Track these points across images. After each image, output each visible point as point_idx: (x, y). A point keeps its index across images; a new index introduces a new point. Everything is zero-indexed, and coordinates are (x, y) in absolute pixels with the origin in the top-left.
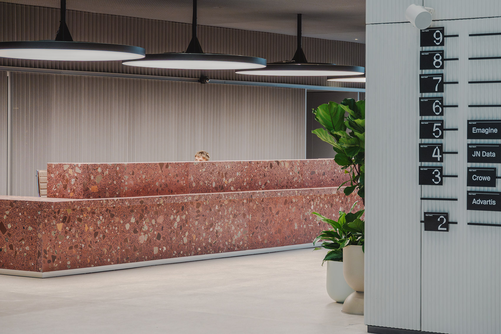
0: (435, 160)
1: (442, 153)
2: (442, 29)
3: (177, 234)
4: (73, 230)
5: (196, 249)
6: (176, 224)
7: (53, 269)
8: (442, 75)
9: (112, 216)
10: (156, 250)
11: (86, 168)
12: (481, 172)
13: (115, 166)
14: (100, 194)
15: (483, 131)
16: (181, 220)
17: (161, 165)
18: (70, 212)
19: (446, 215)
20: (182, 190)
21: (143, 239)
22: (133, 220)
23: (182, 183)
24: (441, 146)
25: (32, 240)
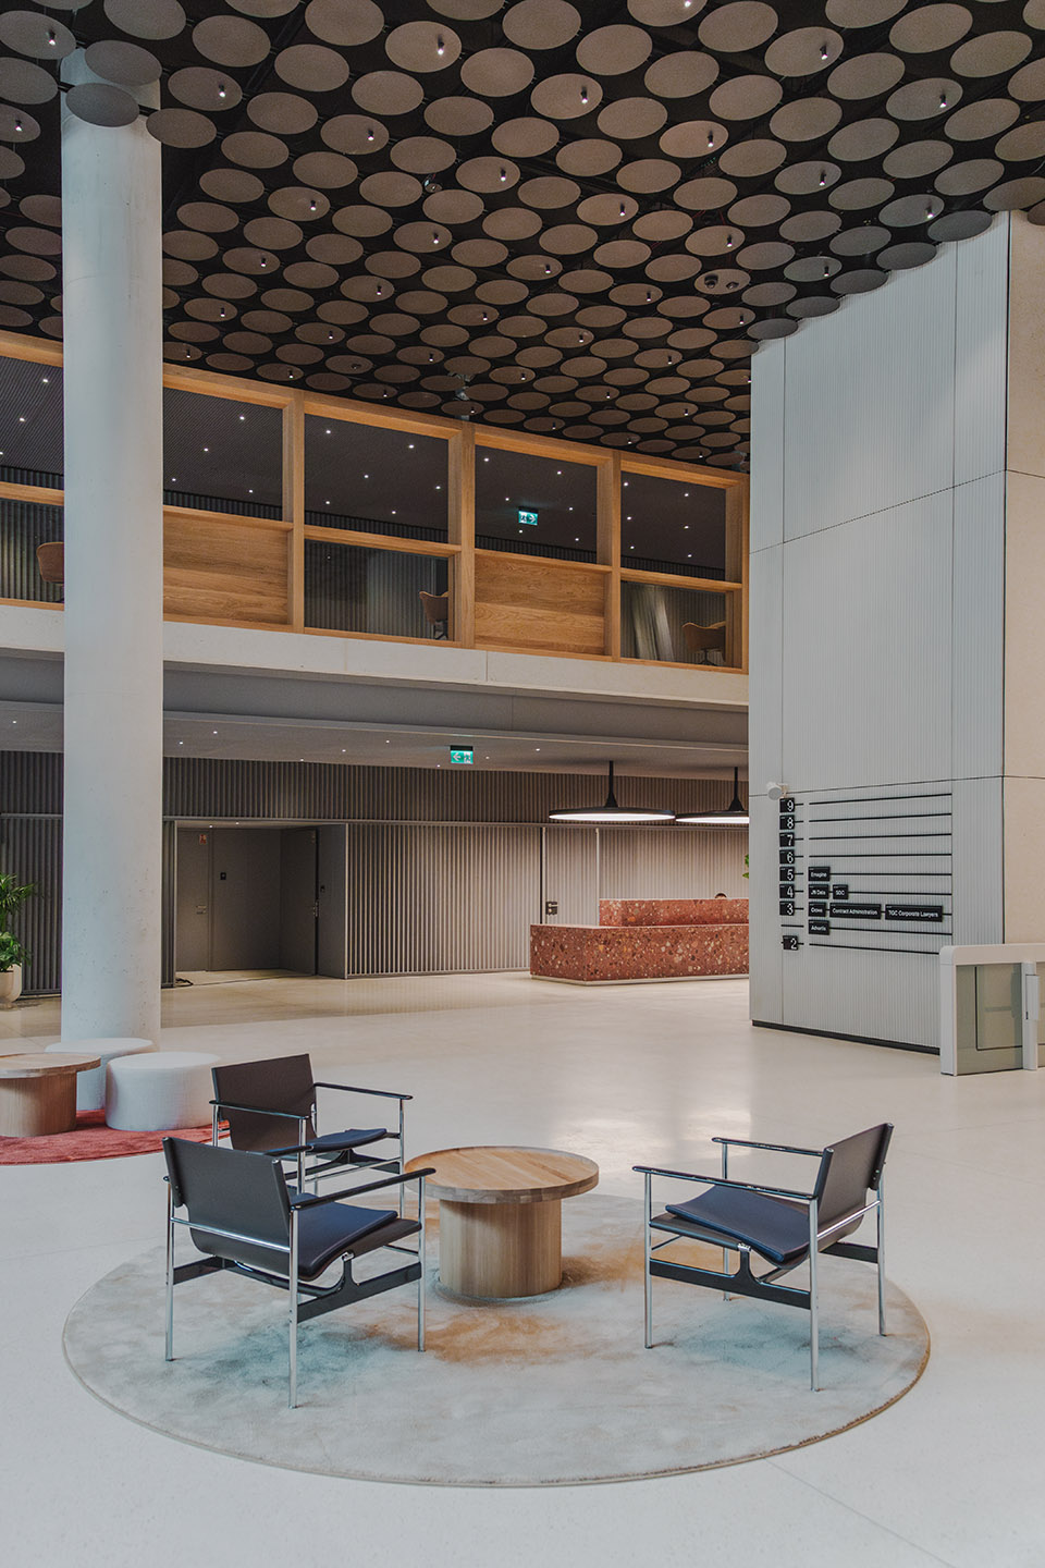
0: (789, 896)
1: (794, 892)
2: (793, 800)
3: (712, 957)
4: (613, 951)
5: (730, 969)
6: (710, 949)
7: (596, 979)
8: (793, 834)
9: (649, 940)
10: (690, 969)
11: (624, 904)
12: (817, 906)
13: (651, 902)
14: (638, 923)
15: (818, 875)
16: (716, 946)
17: (695, 901)
18: (610, 936)
19: (796, 938)
20: (716, 921)
21: (677, 959)
22: (668, 944)
23: (717, 916)
24: (793, 886)
25: (580, 957)
